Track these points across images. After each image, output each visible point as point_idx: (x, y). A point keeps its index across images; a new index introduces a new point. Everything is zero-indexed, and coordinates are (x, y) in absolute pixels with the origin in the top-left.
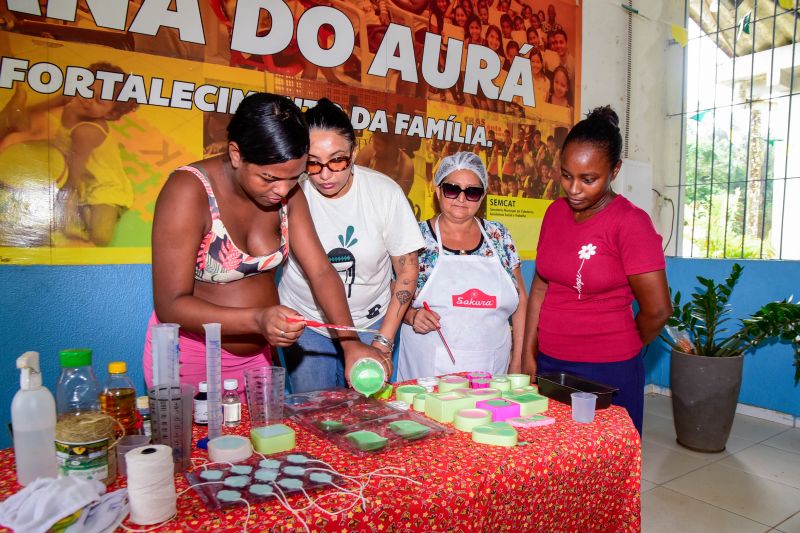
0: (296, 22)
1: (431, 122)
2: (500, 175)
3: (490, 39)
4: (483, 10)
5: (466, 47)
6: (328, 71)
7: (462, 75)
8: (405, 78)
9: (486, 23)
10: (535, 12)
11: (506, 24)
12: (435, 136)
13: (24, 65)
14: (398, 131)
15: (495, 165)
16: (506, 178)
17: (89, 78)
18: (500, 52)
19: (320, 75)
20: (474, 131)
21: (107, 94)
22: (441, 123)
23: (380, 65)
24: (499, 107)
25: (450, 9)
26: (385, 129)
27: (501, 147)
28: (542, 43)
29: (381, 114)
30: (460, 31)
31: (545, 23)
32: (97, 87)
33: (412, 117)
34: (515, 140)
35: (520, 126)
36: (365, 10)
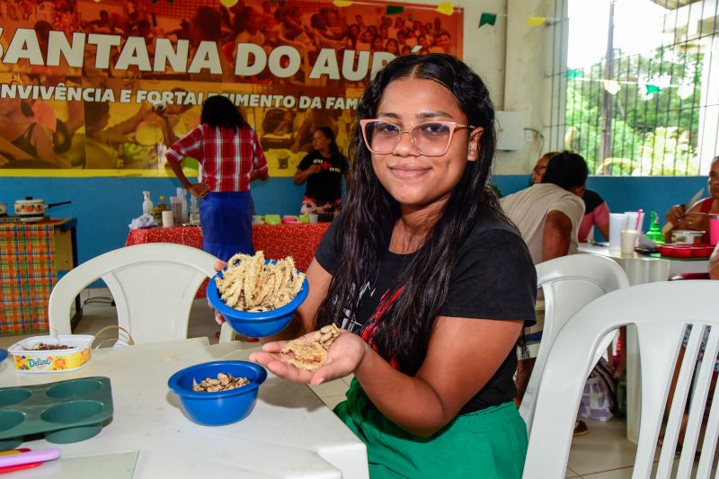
0: (268, 56)
1: (349, 101)
3: (389, 47)
4: (384, 31)
5: (372, 55)
6: (286, 80)
7: (369, 71)
8: (331, 77)
9: (386, 37)
10: (424, 24)
11: (401, 36)
12: (352, 108)
13: (145, 93)
14: (328, 107)
17: (171, 95)
18: (396, 53)
19: (282, 82)
21: (179, 102)
23: (315, 73)
25: (361, 34)
26: (319, 106)
28: (429, 43)
29: (317, 99)
30: (368, 46)
31: (432, 31)
32: (175, 99)
33: (336, 99)
36: (307, 44)
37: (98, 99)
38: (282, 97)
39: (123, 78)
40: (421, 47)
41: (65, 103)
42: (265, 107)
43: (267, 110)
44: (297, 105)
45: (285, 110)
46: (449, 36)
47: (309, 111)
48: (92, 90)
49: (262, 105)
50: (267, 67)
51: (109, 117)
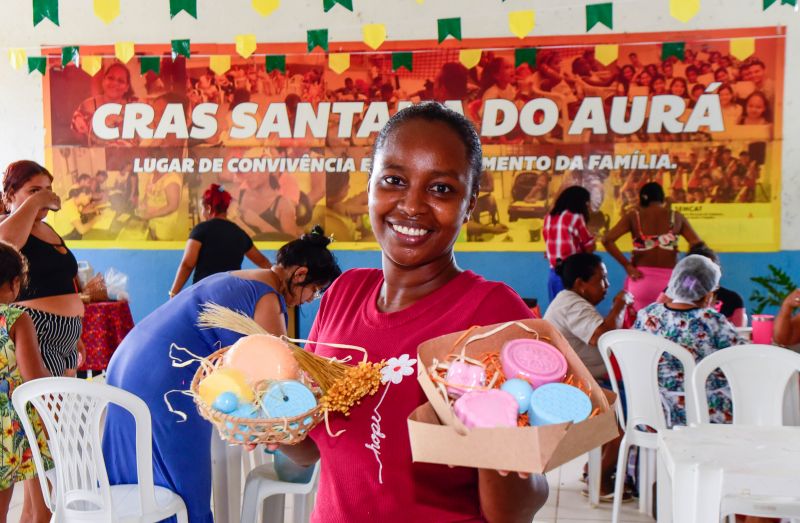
0: (519, 112)
1: (619, 158)
2: (685, 188)
3: (674, 89)
4: (668, 69)
5: (650, 100)
6: (541, 138)
7: (646, 121)
8: (596, 132)
11: (691, 73)
12: (622, 167)
14: (591, 167)
15: (679, 181)
16: (691, 190)
18: (684, 95)
19: (535, 141)
20: (658, 159)
22: (628, 158)
23: (576, 128)
24: (684, 137)
25: (635, 76)
26: (580, 167)
27: (686, 167)
28: (732, 78)
29: (578, 159)
30: (645, 89)
33: (602, 157)
34: (701, 160)
35: (706, 149)
36: (566, 94)
37: (339, 169)
38: (534, 158)
39: (364, 146)
40: (718, 84)
41: (308, 175)
42: (515, 171)
43: (517, 174)
44: (553, 167)
45: (538, 173)
46: (763, 66)
47: (566, 173)
48: (334, 160)
49: (511, 168)
50: (518, 125)
51: (349, 187)
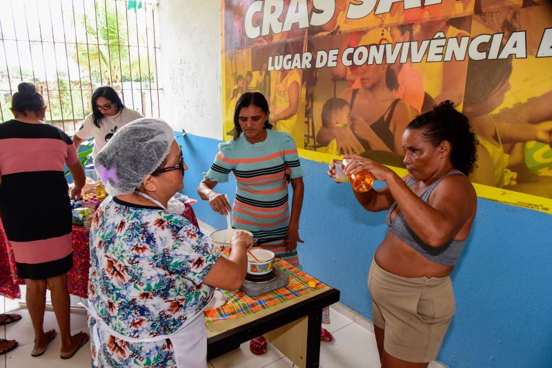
37: (493, 55)
41: (439, 67)
48: (486, 39)
51: (508, 87)
